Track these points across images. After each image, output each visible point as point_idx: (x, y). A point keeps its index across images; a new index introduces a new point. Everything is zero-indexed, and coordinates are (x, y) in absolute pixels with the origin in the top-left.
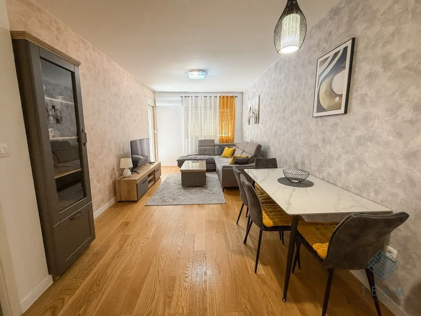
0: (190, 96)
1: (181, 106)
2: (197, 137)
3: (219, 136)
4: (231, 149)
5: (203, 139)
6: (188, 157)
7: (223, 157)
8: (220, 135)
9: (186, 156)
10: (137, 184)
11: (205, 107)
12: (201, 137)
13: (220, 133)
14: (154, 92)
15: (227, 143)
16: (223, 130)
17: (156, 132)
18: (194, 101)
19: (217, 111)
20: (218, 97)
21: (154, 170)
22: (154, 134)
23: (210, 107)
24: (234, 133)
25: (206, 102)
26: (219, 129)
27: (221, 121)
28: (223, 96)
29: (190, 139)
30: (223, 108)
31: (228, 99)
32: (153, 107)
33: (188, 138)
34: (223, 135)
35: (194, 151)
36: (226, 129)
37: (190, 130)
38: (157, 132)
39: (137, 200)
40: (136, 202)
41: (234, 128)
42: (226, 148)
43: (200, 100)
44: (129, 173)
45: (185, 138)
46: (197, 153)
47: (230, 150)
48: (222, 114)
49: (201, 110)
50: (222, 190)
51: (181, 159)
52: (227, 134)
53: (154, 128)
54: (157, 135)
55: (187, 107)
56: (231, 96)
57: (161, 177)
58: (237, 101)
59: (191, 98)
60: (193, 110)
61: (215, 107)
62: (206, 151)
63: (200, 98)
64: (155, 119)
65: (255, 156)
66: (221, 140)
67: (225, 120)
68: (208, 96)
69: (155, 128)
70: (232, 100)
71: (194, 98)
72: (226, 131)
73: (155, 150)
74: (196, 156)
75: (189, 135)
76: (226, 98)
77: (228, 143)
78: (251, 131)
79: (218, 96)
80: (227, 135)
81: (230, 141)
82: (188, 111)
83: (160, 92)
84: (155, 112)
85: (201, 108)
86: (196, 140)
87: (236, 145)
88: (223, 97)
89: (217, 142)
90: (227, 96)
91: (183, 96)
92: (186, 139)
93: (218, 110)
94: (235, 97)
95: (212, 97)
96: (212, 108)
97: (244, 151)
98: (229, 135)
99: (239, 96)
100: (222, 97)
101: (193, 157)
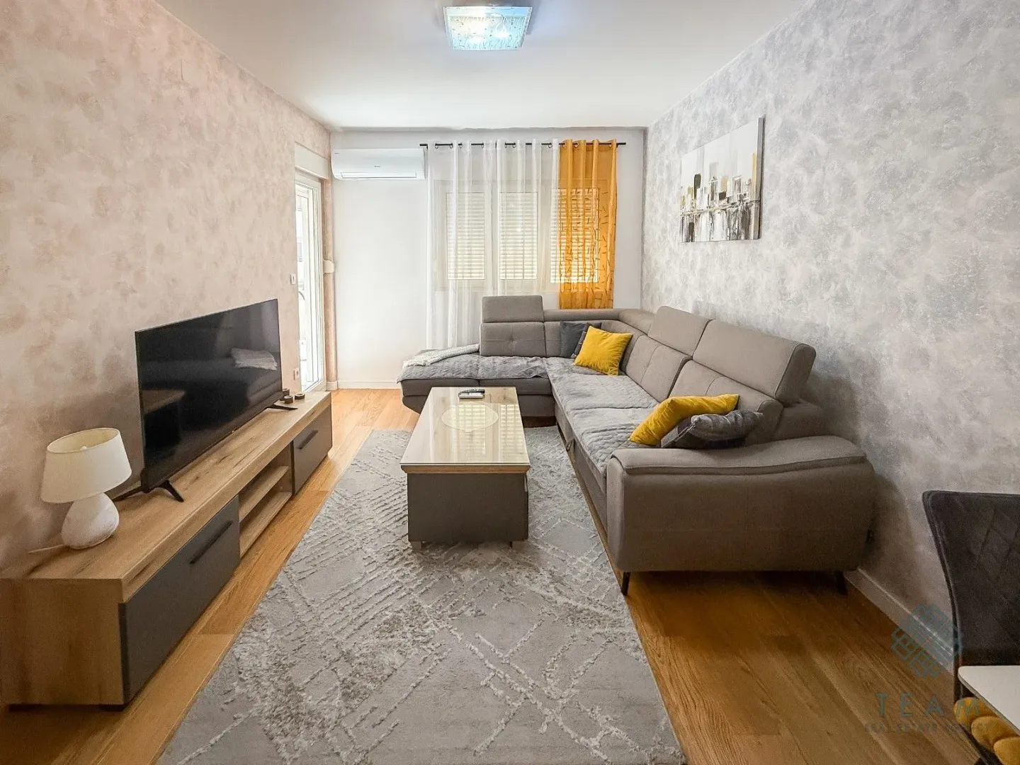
0: (455, 145)
1: (421, 176)
2: (480, 285)
3: (558, 282)
4: (615, 338)
5: (499, 295)
6: (446, 363)
7: (581, 369)
8: (563, 278)
9: (438, 362)
10: (122, 608)
11: (510, 181)
12: (495, 288)
13: (563, 271)
14: (328, 131)
15: (586, 308)
16: (574, 263)
17: (330, 268)
18: (467, 158)
19: (553, 194)
20: (556, 147)
21: (292, 443)
22: (325, 274)
23: (528, 182)
24: (612, 271)
25: (510, 166)
26: (555, 256)
27: (567, 229)
28: (574, 141)
29: (451, 294)
30: (575, 184)
31: (590, 153)
32: (321, 181)
33: (445, 289)
34: (574, 280)
35: (465, 336)
36: (584, 258)
37: (452, 260)
38: (335, 267)
39: (121, 701)
40: (119, 709)
41: (613, 255)
42: (592, 332)
43: (491, 155)
44: (108, 516)
45: (434, 289)
46: (476, 346)
47: (609, 339)
48: (568, 206)
49: (493, 192)
50: (616, 586)
51: (416, 373)
52: (585, 275)
53: (326, 253)
54: (334, 279)
55: (445, 183)
56: (601, 141)
57: (330, 454)
58: (625, 162)
59: (459, 152)
60: (466, 191)
61: (545, 183)
62: (512, 339)
63: (491, 149)
64: (330, 222)
65: (784, 402)
66: (568, 298)
67: (581, 225)
68: (518, 142)
69: (330, 255)
70: (604, 154)
71: (468, 148)
72: (584, 264)
73: (326, 330)
74: (475, 358)
75: (451, 276)
76: (583, 147)
77: (591, 308)
78: (703, 271)
79: (556, 142)
80: (587, 278)
81: (597, 303)
82: (446, 195)
83: (349, 131)
84: (329, 200)
85: (494, 181)
86: (475, 296)
87: (626, 316)
88: (574, 144)
89: (551, 305)
90: (590, 141)
91: (430, 141)
92: (439, 295)
93: (554, 192)
94: (618, 144)
95: (534, 145)
96: (535, 183)
97: (691, 359)
98: (595, 280)
99: (632, 142)
100: (570, 146)
101: (463, 365)
